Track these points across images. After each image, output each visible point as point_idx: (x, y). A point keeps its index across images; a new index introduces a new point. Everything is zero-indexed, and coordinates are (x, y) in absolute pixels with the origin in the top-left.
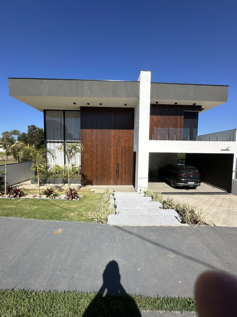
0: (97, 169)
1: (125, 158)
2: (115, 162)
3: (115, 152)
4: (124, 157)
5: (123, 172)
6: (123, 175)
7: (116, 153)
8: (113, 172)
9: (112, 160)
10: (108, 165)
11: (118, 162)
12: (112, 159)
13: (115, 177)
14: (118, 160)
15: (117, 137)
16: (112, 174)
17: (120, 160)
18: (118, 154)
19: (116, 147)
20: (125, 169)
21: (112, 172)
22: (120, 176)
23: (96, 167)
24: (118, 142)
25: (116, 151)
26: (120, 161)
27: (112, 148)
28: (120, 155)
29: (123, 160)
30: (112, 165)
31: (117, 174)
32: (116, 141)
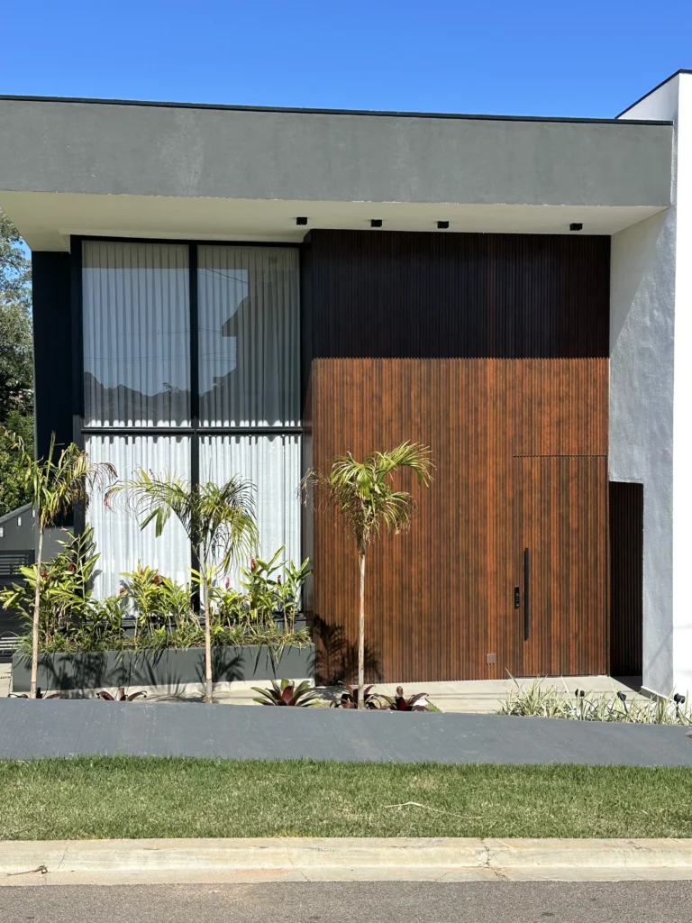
0: (405, 588)
1: (564, 520)
2: (509, 541)
3: (504, 486)
4: (554, 514)
5: (555, 600)
6: (555, 615)
7: (510, 494)
8: (495, 603)
9: (491, 533)
10: (467, 561)
11: (526, 544)
12: (490, 526)
13: (510, 627)
14: (526, 531)
15: (518, 399)
16: (492, 612)
17: (536, 530)
18: (526, 496)
19: (510, 460)
20: (564, 580)
21: (492, 600)
22: (534, 623)
23: (401, 576)
24: (526, 429)
25: (509, 481)
26: (532, 540)
27: (490, 461)
28: (532, 502)
29: (554, 534)
30: (490, 563)
31: (520, 612)
32: (509, 421)
